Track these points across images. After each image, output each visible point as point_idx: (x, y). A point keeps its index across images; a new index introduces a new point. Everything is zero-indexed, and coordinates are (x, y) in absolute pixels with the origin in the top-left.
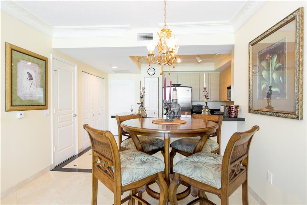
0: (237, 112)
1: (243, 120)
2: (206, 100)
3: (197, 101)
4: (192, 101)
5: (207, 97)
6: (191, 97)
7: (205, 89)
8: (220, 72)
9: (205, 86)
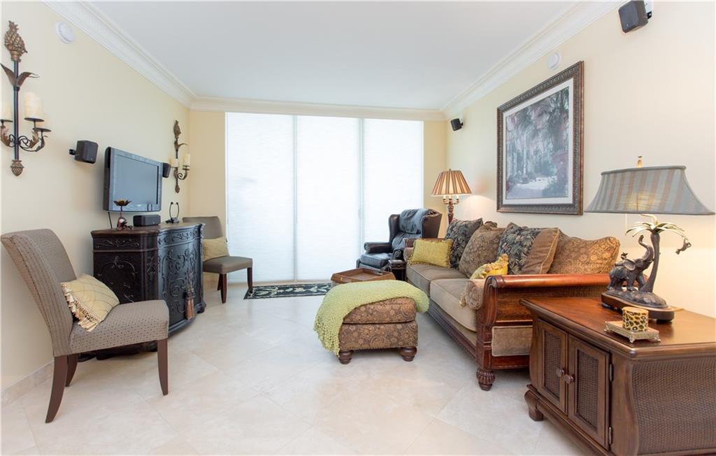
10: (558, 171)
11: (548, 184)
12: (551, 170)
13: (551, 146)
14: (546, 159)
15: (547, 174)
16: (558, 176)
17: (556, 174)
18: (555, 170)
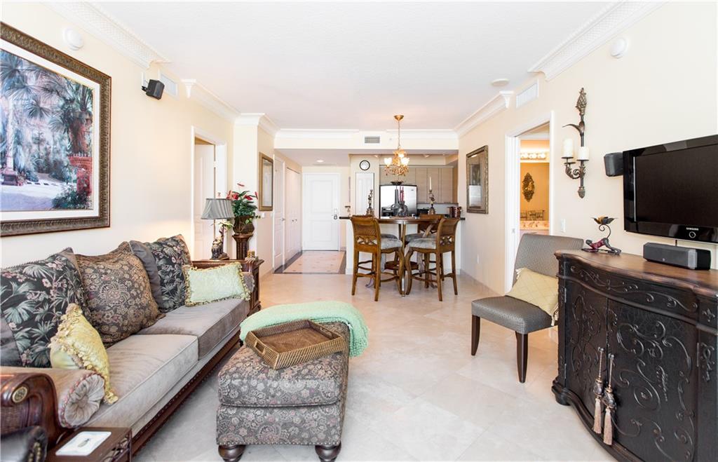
0: (459, 213)
1: (464, 219)
2: (432, 202)
3: (424, 203)
4: (417, 204)
5: (433, 199)
6: (416, 198)
7: (431, 191)
8: (452, 167)
9: (431, 188)
10: (78, 178)
11: (62, 192)
12: (68, 174)
13: (67, 143)
14: (57, 157)
15: (61, 178)
16: (79, 184)
17: (74, 181)
18: (74, 177)
